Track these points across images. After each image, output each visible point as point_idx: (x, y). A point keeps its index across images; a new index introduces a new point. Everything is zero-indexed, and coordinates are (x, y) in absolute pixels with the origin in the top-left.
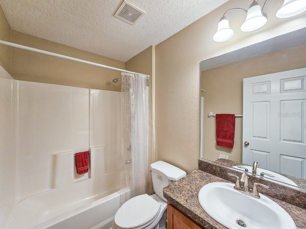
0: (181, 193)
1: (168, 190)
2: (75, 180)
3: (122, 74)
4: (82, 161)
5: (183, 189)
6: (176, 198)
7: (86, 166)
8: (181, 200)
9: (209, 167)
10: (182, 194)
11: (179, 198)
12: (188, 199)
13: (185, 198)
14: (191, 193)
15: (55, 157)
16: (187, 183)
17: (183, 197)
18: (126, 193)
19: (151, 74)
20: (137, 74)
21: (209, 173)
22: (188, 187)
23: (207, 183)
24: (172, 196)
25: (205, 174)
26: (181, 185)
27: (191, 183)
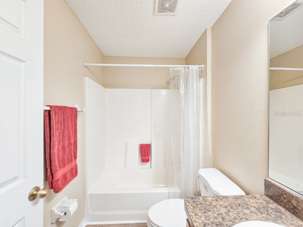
0: (205, 212)
1: (192, 201)
2: (140, 167)
3: (170, 69)
4: (145, 152)
5: (212, 210)
6: (193, 214)
7: (147, 156)
8: (197, 220)
9: (285, 198)
10: (205, 214)
11: (198, 217)
12: (209, 224)
13: (206, 222)
14: (220, 219)
15: (126, 144)
16: (226, 204)
17: (203, 218)
18: (174, 192)
19: (205, 63)
20: (187, 66)
21: (284, 207)
22: (223, 210)
23: (267, 220)
24: (189, 210)
25: (274, 205)
26: (214, 204)
27: (232, 208)
